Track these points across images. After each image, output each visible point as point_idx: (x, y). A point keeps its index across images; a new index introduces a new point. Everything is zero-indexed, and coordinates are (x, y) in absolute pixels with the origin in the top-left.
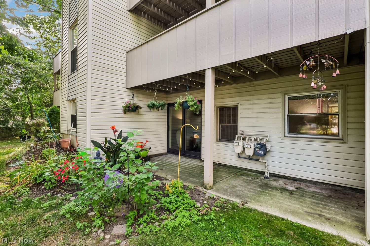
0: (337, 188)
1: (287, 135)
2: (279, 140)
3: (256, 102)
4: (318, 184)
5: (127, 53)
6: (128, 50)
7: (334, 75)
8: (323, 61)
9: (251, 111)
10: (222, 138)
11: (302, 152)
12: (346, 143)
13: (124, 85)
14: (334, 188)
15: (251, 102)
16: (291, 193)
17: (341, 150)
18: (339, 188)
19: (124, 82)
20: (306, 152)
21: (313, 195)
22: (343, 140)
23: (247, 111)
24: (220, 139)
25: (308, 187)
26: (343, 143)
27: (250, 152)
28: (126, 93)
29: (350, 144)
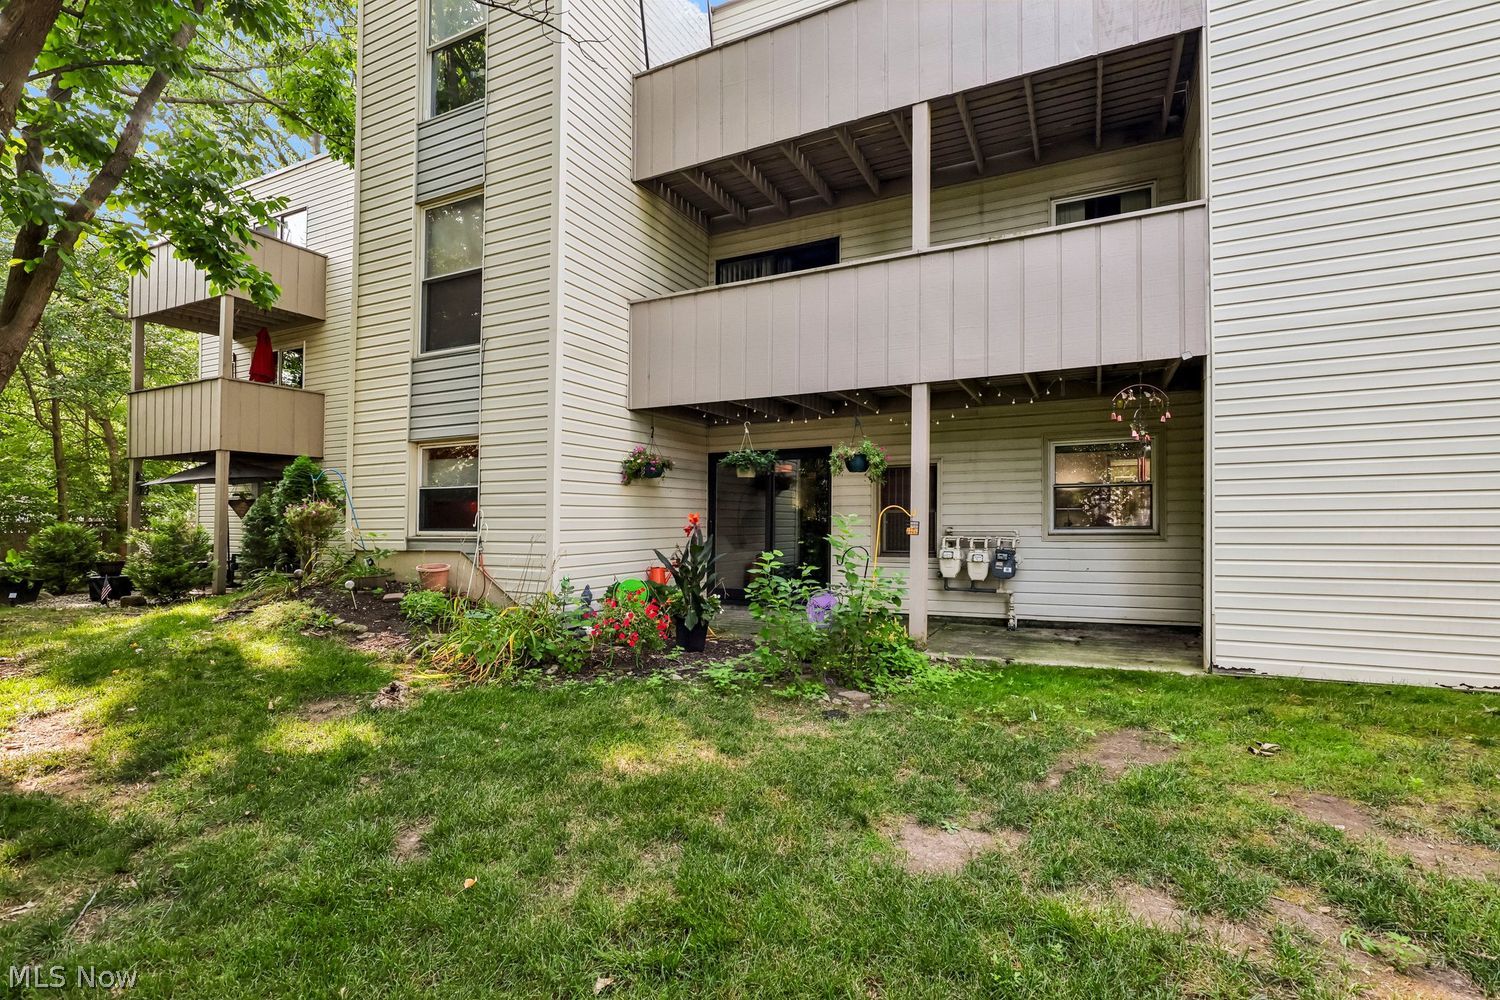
0: (1149, 631)
1: (1052, 530)
2: (1039, 543)
3: (982, 455)
4: (1115, 628)
5: (632, 305)
6: (635, 298)
7: (1163, 419)
8: (1148, 395)
9: (970, 477)
10: (888, 548)
11: (1083, 565)
12: (1164, 540)
13: (622, 401)
14: (1142, 631)
15: (973, 456)
16: (1077, 643)
17: (1155, 554)
18: (1152, 631)
19: (623, 390)
20: (1093, 565)
21: (1114, 643)
22: (1158, 534)
23: (962, 477)
24: (885, 549)
25: (1100, 634)
26: (1160, 540)
27: (978, 573)
28: (627, 424)
29: (1171, 542)
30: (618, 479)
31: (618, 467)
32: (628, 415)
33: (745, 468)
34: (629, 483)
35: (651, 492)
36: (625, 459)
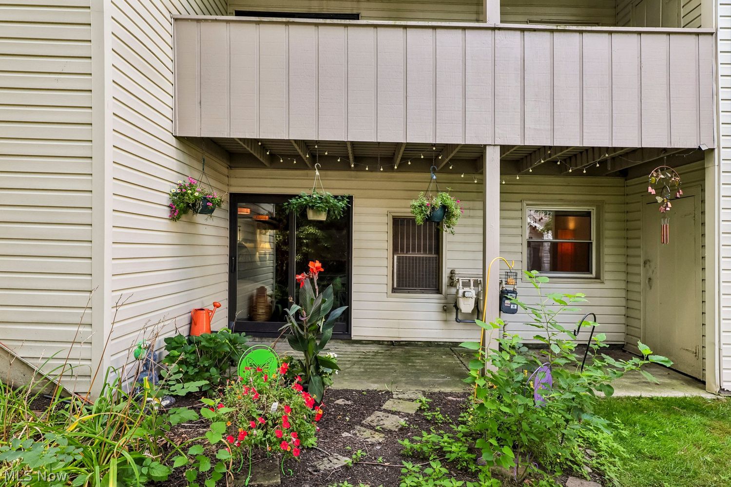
2: (520, 284)
3: (478, 213)
5: (176, 20)
6: (176, 13)
13: (168, 125)
15: (471, 213)
19: (169, 113)
22: (599, 278)
28: (172, 152)
29: (608, 284)
30: (165, 212)
31: (166, 200)
32: (174, 141)
33: (318, 210)
34: (178, 218)
35: (189, 228)
36: (174, 190)
